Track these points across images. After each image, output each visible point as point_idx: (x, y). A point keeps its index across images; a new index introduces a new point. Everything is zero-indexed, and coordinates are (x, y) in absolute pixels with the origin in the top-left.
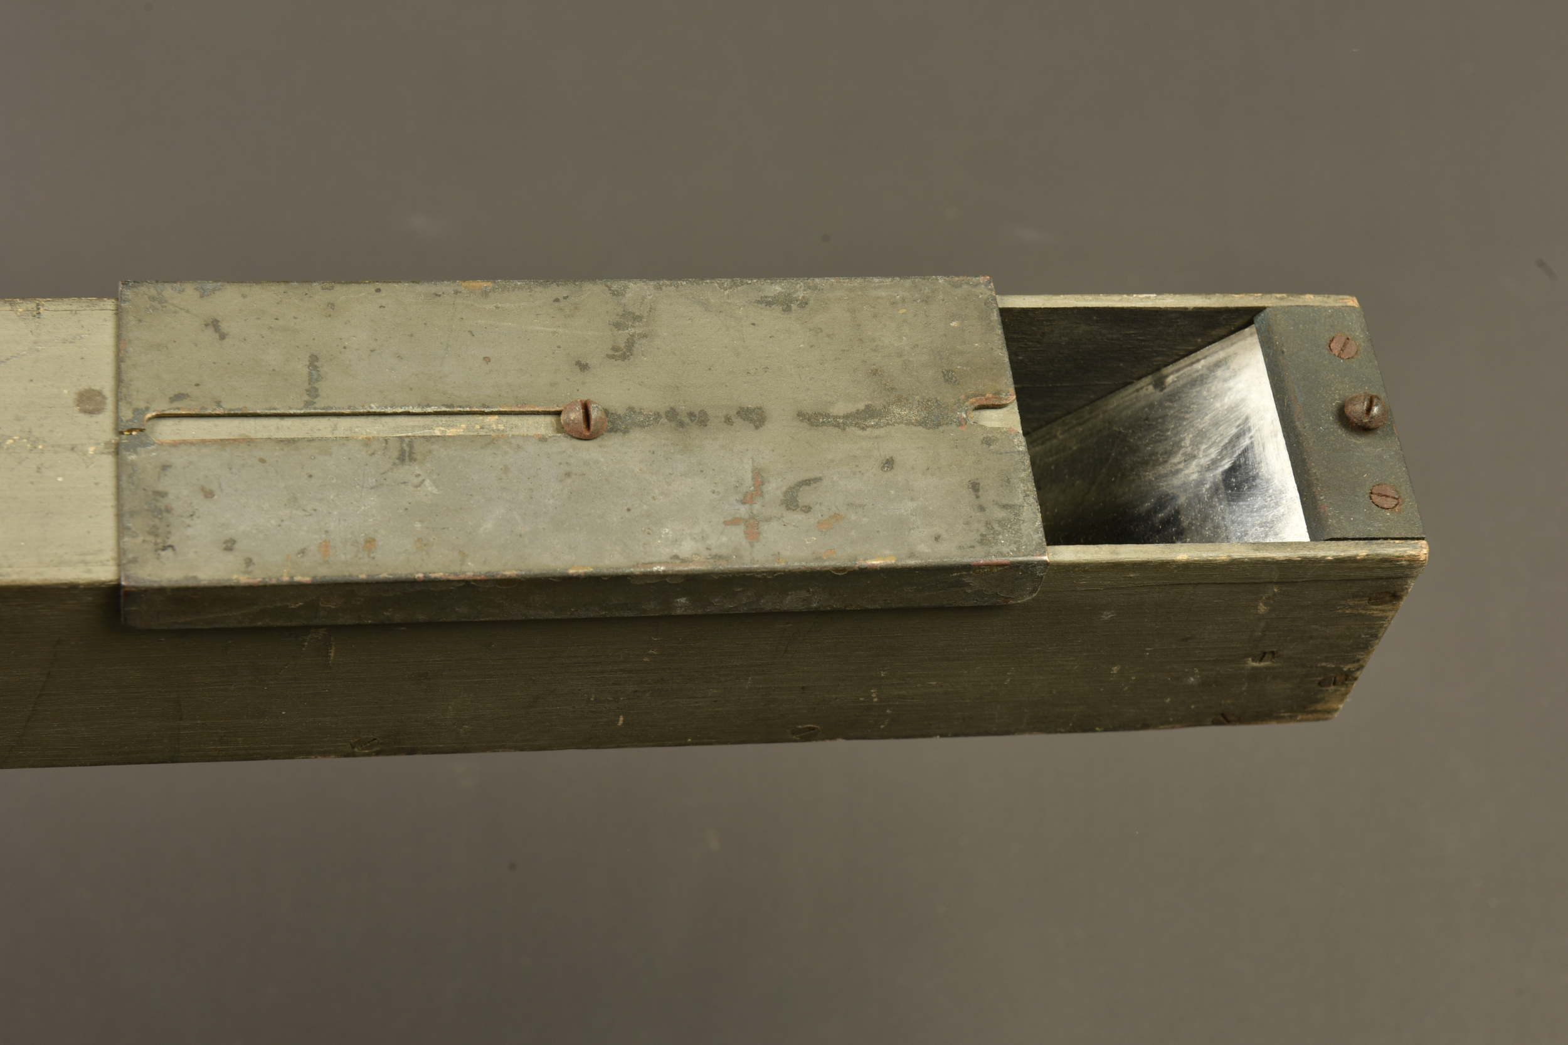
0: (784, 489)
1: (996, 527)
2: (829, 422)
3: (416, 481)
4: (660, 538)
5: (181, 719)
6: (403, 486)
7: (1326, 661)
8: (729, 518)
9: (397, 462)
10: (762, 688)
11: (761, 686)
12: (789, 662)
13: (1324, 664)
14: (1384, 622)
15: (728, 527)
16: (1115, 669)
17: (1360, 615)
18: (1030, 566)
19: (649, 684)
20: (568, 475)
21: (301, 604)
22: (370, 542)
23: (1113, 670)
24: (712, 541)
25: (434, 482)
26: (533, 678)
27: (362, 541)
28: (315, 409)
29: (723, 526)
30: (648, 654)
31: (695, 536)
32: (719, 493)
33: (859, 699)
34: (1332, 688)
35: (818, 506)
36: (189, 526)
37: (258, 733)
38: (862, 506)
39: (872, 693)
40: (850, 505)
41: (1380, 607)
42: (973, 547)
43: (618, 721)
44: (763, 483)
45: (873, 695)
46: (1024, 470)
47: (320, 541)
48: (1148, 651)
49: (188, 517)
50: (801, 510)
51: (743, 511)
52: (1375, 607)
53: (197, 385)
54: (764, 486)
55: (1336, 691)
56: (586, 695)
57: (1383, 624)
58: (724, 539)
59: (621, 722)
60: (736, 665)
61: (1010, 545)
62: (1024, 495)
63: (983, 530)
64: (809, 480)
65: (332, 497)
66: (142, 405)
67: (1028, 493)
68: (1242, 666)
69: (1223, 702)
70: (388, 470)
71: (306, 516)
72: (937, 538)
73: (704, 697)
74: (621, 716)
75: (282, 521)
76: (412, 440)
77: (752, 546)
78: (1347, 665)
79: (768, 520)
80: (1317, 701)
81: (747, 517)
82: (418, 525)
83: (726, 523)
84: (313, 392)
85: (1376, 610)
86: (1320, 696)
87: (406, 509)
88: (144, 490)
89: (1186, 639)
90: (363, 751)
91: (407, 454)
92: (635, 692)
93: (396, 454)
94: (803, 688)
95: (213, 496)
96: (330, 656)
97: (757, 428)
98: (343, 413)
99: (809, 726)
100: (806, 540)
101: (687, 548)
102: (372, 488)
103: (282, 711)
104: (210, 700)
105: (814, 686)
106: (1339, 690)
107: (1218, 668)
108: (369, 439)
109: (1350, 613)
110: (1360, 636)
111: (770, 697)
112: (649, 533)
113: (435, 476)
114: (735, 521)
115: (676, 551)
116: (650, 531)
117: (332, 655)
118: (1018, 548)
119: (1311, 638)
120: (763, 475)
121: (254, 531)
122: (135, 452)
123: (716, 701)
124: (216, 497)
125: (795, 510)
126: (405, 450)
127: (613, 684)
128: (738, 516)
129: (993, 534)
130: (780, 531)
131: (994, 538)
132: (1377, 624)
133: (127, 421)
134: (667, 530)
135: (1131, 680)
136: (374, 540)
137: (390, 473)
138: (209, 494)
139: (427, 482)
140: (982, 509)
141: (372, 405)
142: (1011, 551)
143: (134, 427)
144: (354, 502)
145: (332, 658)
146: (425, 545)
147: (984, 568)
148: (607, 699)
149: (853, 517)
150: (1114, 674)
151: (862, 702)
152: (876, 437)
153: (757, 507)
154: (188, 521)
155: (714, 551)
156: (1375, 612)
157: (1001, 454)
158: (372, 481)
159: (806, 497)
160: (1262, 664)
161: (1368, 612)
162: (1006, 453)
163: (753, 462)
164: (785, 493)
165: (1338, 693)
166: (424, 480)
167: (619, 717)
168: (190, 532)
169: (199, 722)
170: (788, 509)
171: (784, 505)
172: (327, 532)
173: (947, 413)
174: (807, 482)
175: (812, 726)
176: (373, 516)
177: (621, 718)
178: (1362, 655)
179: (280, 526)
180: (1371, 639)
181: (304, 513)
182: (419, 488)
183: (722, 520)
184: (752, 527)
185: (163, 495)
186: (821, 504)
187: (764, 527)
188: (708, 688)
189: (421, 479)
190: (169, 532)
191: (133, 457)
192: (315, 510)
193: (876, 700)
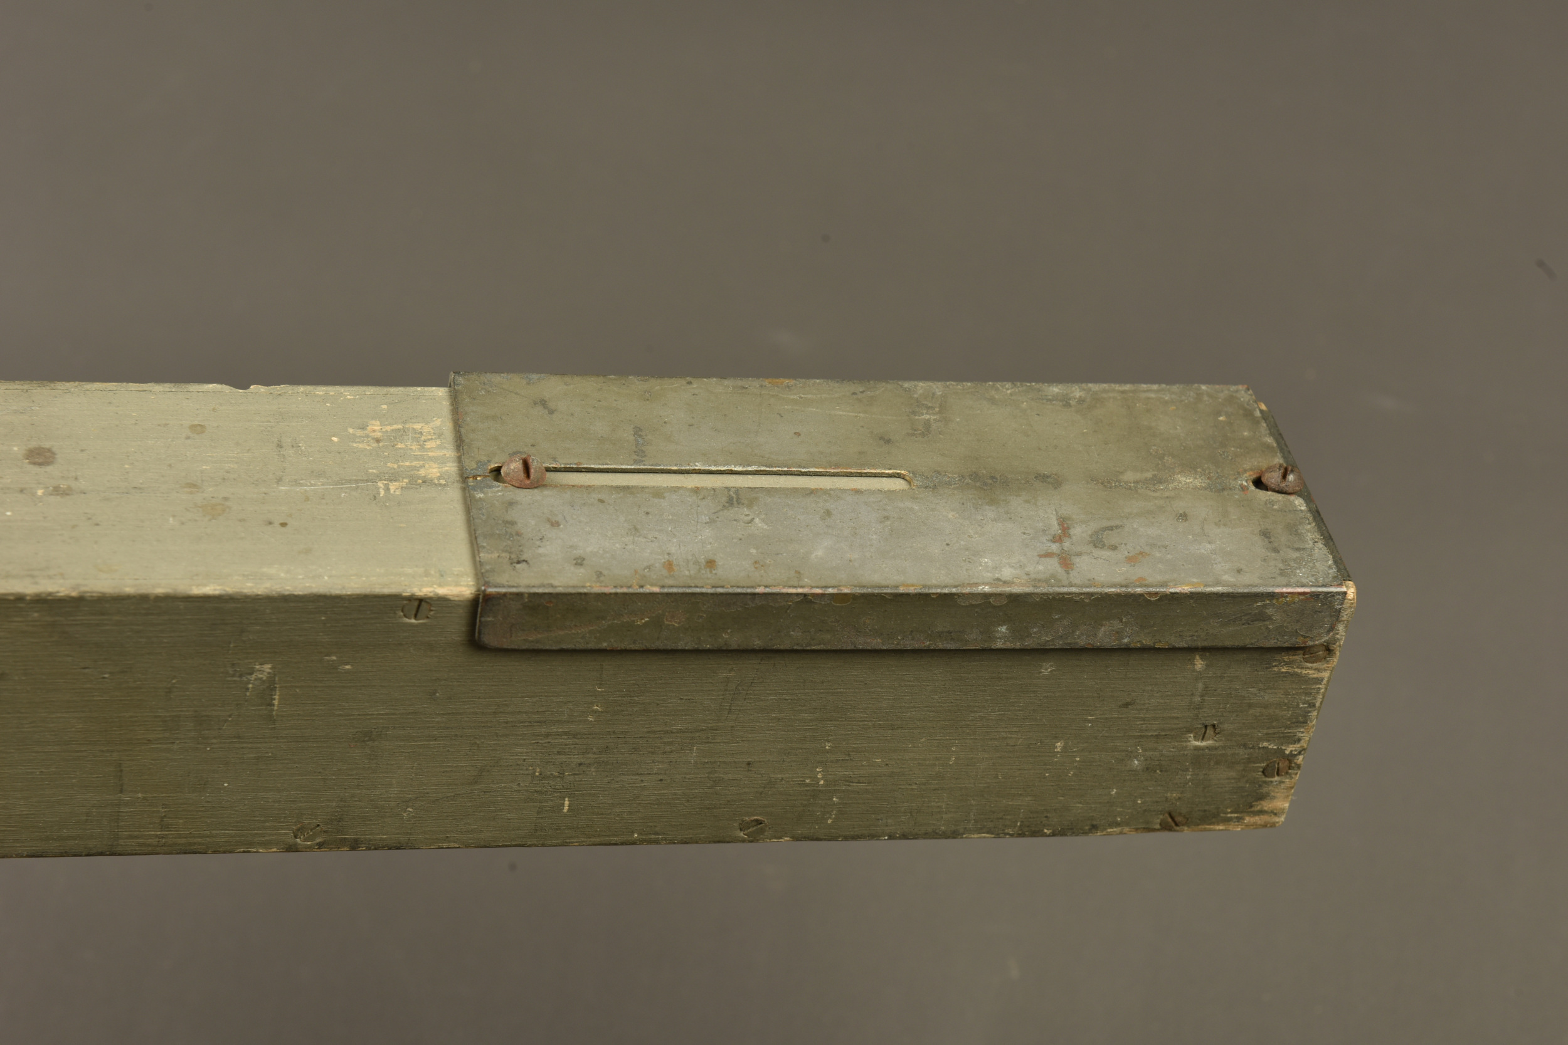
0: (1090, 533)
1: (1292, 564)
2: (1121, 486)
3: (747, 519)
4: (981, 565)
5: (121, 791)
6: (735, 523)
7: (1268, 741)
8: (1042, 553)
9: (727, 505)
10: (707, 762)
11: (706, 761)
12: (733, 726)
13: (1265, 744)
14: (1320, 686)
15: (1043, 559)
16: (1059, 745)
17: (1296, 674)
18: (1329, 595)
19: (594, 754)
20: (887, 518)
21: (647, 619)
22: (711, 564)
23: (1056, 747)
24: (1030, 568)
25: (763, 520)
26: (478, 742)
27: (703, 561)
28: (644, 465)
29: (1038, 558)
30: (593, 711)
31: (1014, 565)
32: (1029, 535)
33: (804, 781)
34: (1277, 778)
35: (1123, 545)
36: (540, 547)
37: (200, 813)
38: (1166, 547)
39: (818, 772)
40: (1153, 545)
41: (1315, 665)
42: (1274, 578)
43: (563, 805)
44: (1069, 528)
45: (819, 776)
46: (1309, 524)
47: (663, 561)
48: (1089, 721)
49: (538, 540)
50: (1108, 548)
51: (1055, 547)
52: (1309, 665)
53: (533, 445)
54: (1070, 530)
55: (1281, 782)
56: (530, 768)
57: (1319, 688)
58: (1041, 567)
59: (566, 808)
60: (681, 729)
61: (1308, 577)
62: (1313, 541)
63: (1281, 566)
64: (1111, 527)
65: (670, 529)
66: (484, 459)
67: (1316, 540)
68: (1184, 744)
69: (1169, 795)
70: (719, 511)
71: (648, 542)
72: (1239, 571)
73: (650, 774)
74: (567, 799)
75: (626, 545)
76: (737, 491)
77: (1068, 573)
78: (1288, 747)
79: (1079, 554)
80: (1262, 797)
81: (1059, 552)
82: (753, 551)
83: (1040, 556)
84: (640, 453)
85: (1311, 668)
86: (1264, 790)
87: (741, 539)
88: (494, 519)
89: (1126, 705)
90: (306, 843)
91: (735, 500)
92: (580, 764)
93: (724, 499)
94: (749, 764)
95: (559, 525)
96: (274, 705)
97: (1056, 488)
98: (671, 470)
99: (756, 818)
100: (1117, 570)
101: (1007, 573)
102: (706, 523)
103: (225, 782)
104: (152, 764)
105: (760, 762)
106: (1283, 782)
107: (1161, 748)
108: (698, 488)
109: (1286, 672)
110: (1298, 705)
111: (716, 775)
112: (969, 562)
113: (763, 516)
114: (1048, 555)
115: (997, 576)
116: (971, 560)
117: (276, 702)
118: (1316, 580)
119: (1250, 706)
120: (1068, 522)
121: (601, 552)
122: (482, 492)
123: (661, 780)
124: (562, 526)
125: (1103, 548)
126: (732, 497)
127: (558, 752)
128: (1050, 551)
129: (1291, 569)
130: (1091, 563)
131: (1292, 572)
132: (1314, 689)
133: (472, 470)
134: (986, 560)
135: (1076, 761)
136: (714, 561)
137: (721, 513)
138: (555, 524)
139: (757, 520)
140: (1276, 550)
141: (697, 464)
142: (1311, 582)
143: (479, 474)
144: (691, 533)
145: (276, 708)
146: (762, 566)
147: (1287, 597)
148: (552, 774)
149: (1158, 555)
150: (1058, 752)
151: (807, 785)
152: (1167, 497)
153: (1067, 544)
154: (538, 543)
155: (1033, 576)
156: (1311, 672)
157: (1285, 512)
158: (705, 519)
159: (1112, 538)
160: (1204, 744)
161: (1304, 672)
162: (1290, 511)
163: (1057, 513)
164: (1091, 536)
165: (1283, 786)
166: (753, 519)
167: (565, 801)
168: (541, 551)
169: (140, 795)
170: (1095, 546)
171: (1092, 544)
172: (669, 554)
173: (1229, 482)
174: (1111, 528)
175: (759, 818)
176: (711, 543)
177: (567, 803)
178: (1303, 732)
179: (624, 548)
180: (1310, 709)
181: (645, 540)
182: (750, 525)
183: (1036, 554)
184: (1066, 561)
185: (513, 523)
186: (1125, 544)
187: (1076, 560)
188: (653, 762)
189: (750, 518)
190: (522, 551)
191: (480, 495)
192: (656, 538)
193: (822, 782)
